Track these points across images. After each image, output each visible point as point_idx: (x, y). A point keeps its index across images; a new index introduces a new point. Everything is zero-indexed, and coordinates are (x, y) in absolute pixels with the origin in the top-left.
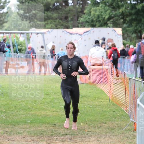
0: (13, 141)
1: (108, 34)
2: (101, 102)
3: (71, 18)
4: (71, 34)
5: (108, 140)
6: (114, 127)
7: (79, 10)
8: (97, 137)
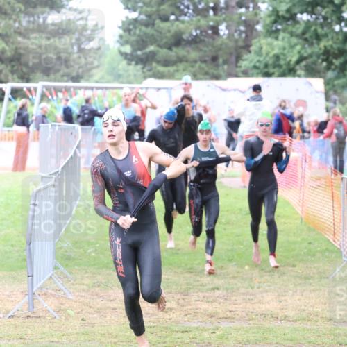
0: (111, 301)
1: (297, 90)
2: (285, 223)
3: (225, 58)
4: (224, 90)
5: (299, 300)
6: (311, 274)
7: (241, 44)
8: (276, 294)
